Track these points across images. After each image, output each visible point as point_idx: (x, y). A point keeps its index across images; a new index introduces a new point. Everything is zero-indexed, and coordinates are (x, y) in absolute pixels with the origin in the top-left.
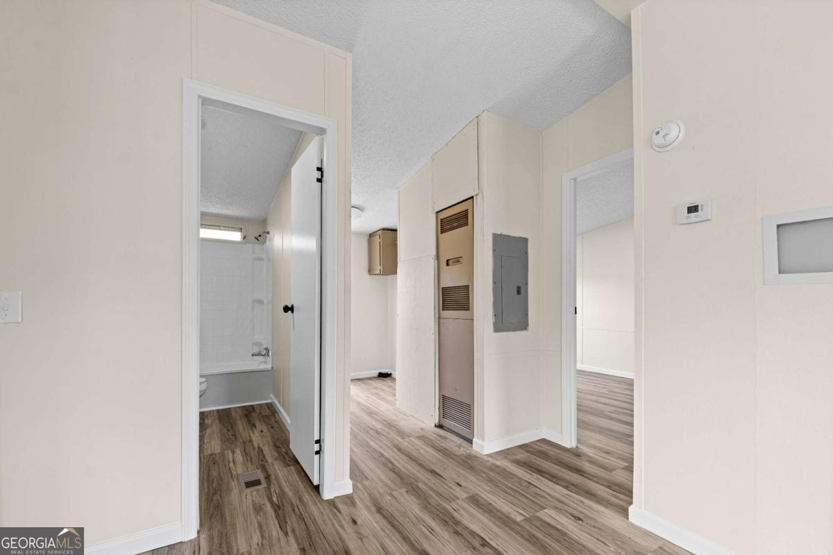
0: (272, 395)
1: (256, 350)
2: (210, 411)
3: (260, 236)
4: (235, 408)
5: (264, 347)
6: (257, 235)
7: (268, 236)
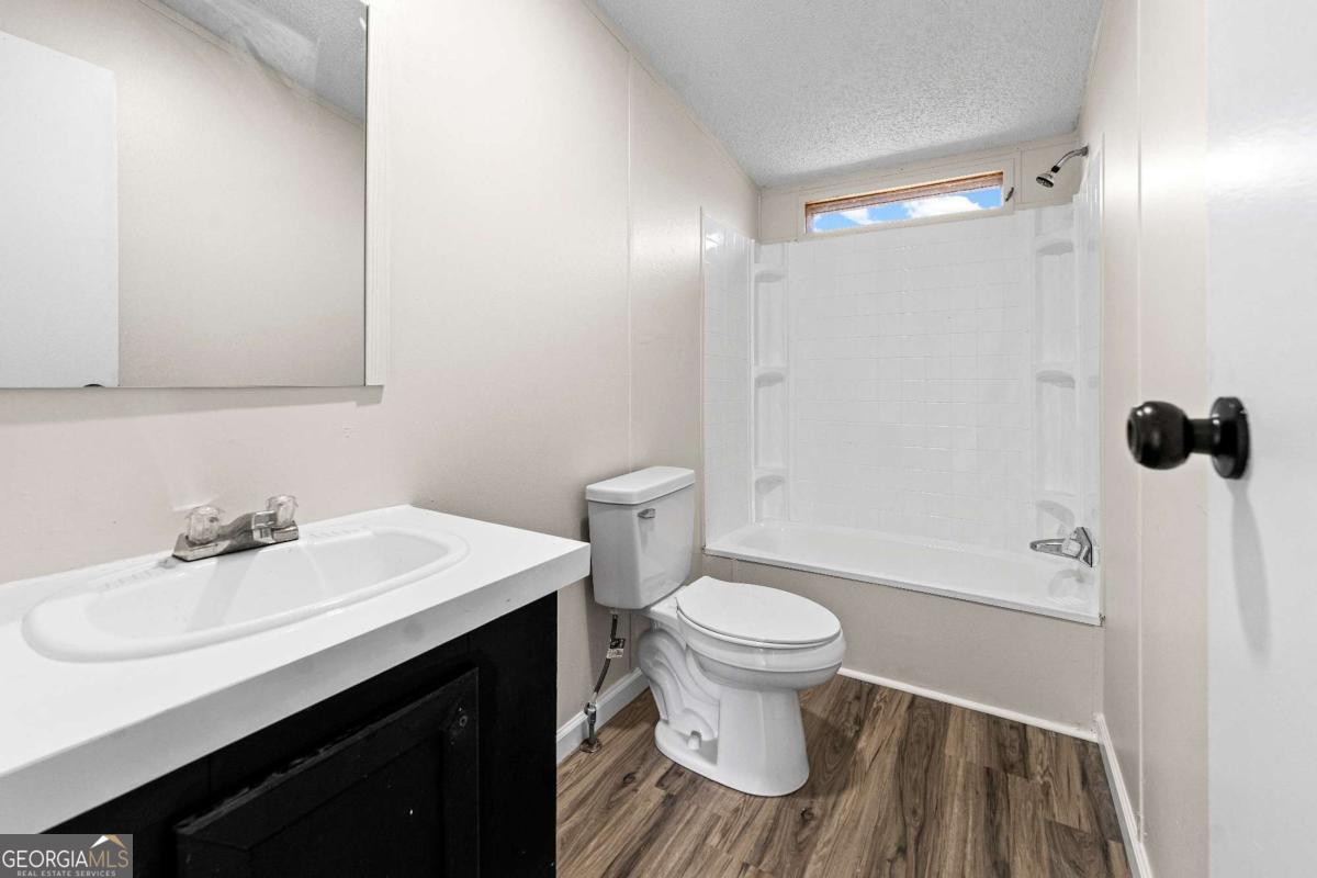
0: (1101, 718)
1: (1051, 532)
2: (894, 692)
3: (1055, 169)
4: (964, 710)
5: (1078, 524)
6: (1044, 170)
7: (1087, 161)
